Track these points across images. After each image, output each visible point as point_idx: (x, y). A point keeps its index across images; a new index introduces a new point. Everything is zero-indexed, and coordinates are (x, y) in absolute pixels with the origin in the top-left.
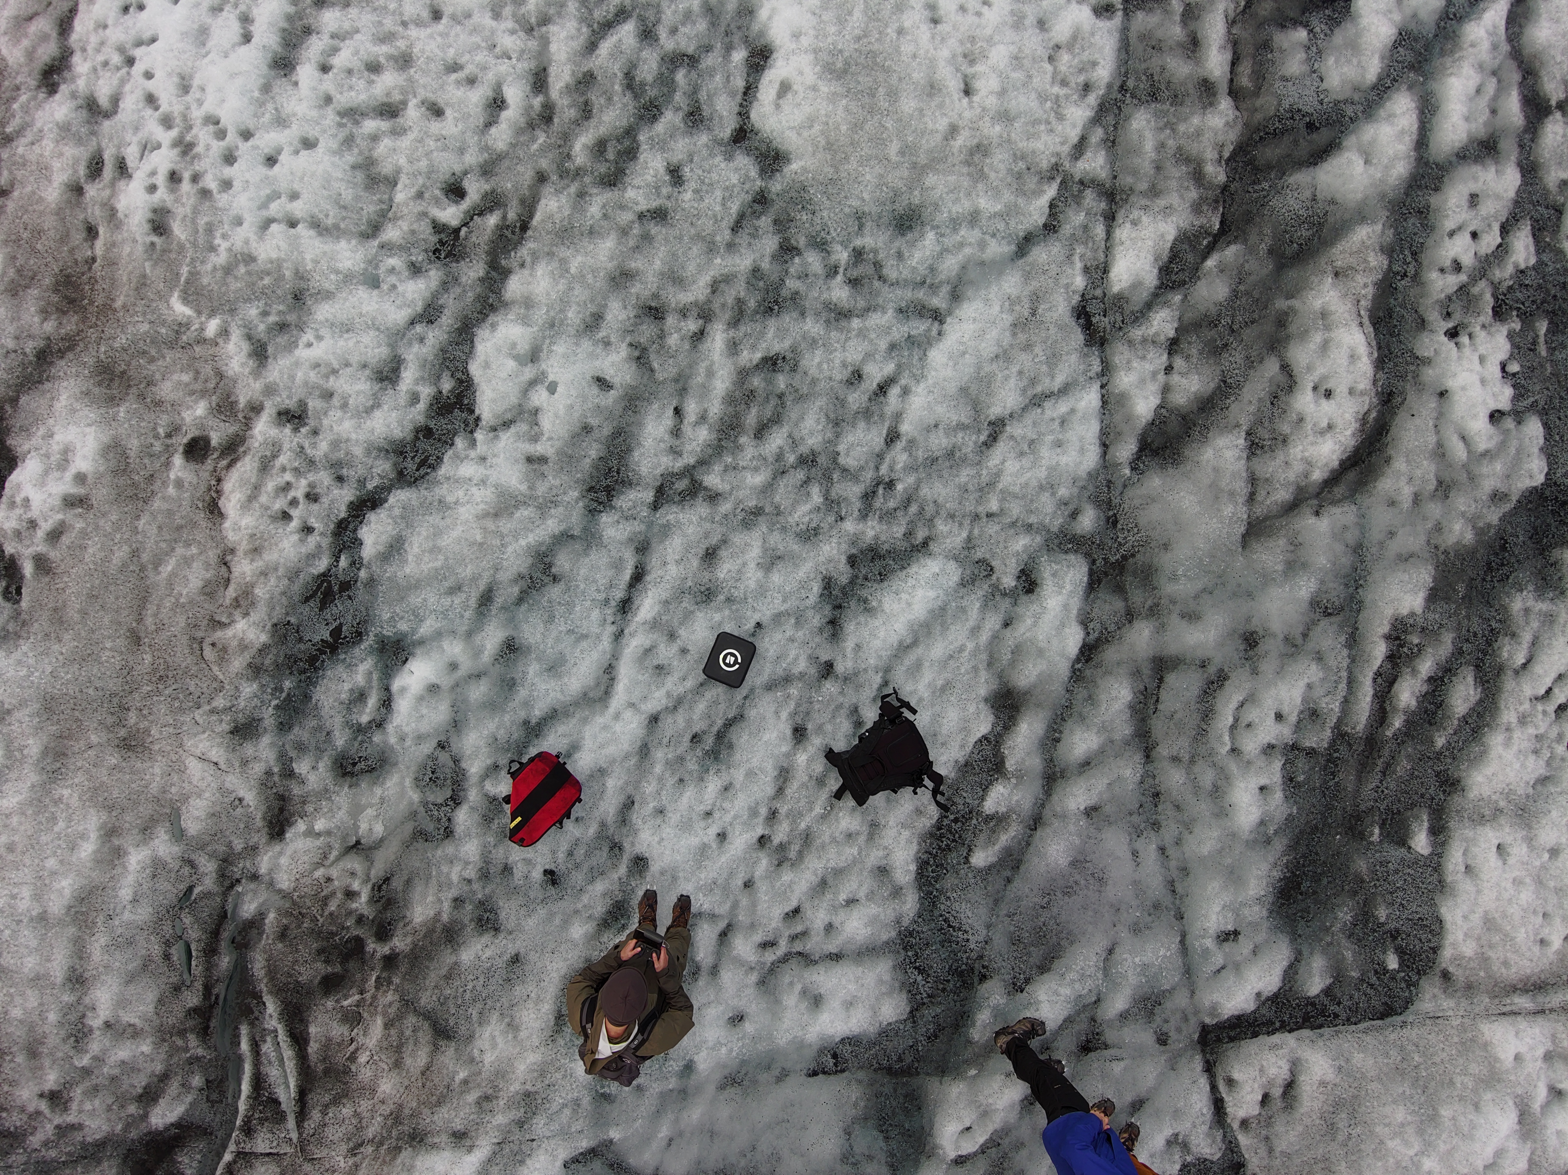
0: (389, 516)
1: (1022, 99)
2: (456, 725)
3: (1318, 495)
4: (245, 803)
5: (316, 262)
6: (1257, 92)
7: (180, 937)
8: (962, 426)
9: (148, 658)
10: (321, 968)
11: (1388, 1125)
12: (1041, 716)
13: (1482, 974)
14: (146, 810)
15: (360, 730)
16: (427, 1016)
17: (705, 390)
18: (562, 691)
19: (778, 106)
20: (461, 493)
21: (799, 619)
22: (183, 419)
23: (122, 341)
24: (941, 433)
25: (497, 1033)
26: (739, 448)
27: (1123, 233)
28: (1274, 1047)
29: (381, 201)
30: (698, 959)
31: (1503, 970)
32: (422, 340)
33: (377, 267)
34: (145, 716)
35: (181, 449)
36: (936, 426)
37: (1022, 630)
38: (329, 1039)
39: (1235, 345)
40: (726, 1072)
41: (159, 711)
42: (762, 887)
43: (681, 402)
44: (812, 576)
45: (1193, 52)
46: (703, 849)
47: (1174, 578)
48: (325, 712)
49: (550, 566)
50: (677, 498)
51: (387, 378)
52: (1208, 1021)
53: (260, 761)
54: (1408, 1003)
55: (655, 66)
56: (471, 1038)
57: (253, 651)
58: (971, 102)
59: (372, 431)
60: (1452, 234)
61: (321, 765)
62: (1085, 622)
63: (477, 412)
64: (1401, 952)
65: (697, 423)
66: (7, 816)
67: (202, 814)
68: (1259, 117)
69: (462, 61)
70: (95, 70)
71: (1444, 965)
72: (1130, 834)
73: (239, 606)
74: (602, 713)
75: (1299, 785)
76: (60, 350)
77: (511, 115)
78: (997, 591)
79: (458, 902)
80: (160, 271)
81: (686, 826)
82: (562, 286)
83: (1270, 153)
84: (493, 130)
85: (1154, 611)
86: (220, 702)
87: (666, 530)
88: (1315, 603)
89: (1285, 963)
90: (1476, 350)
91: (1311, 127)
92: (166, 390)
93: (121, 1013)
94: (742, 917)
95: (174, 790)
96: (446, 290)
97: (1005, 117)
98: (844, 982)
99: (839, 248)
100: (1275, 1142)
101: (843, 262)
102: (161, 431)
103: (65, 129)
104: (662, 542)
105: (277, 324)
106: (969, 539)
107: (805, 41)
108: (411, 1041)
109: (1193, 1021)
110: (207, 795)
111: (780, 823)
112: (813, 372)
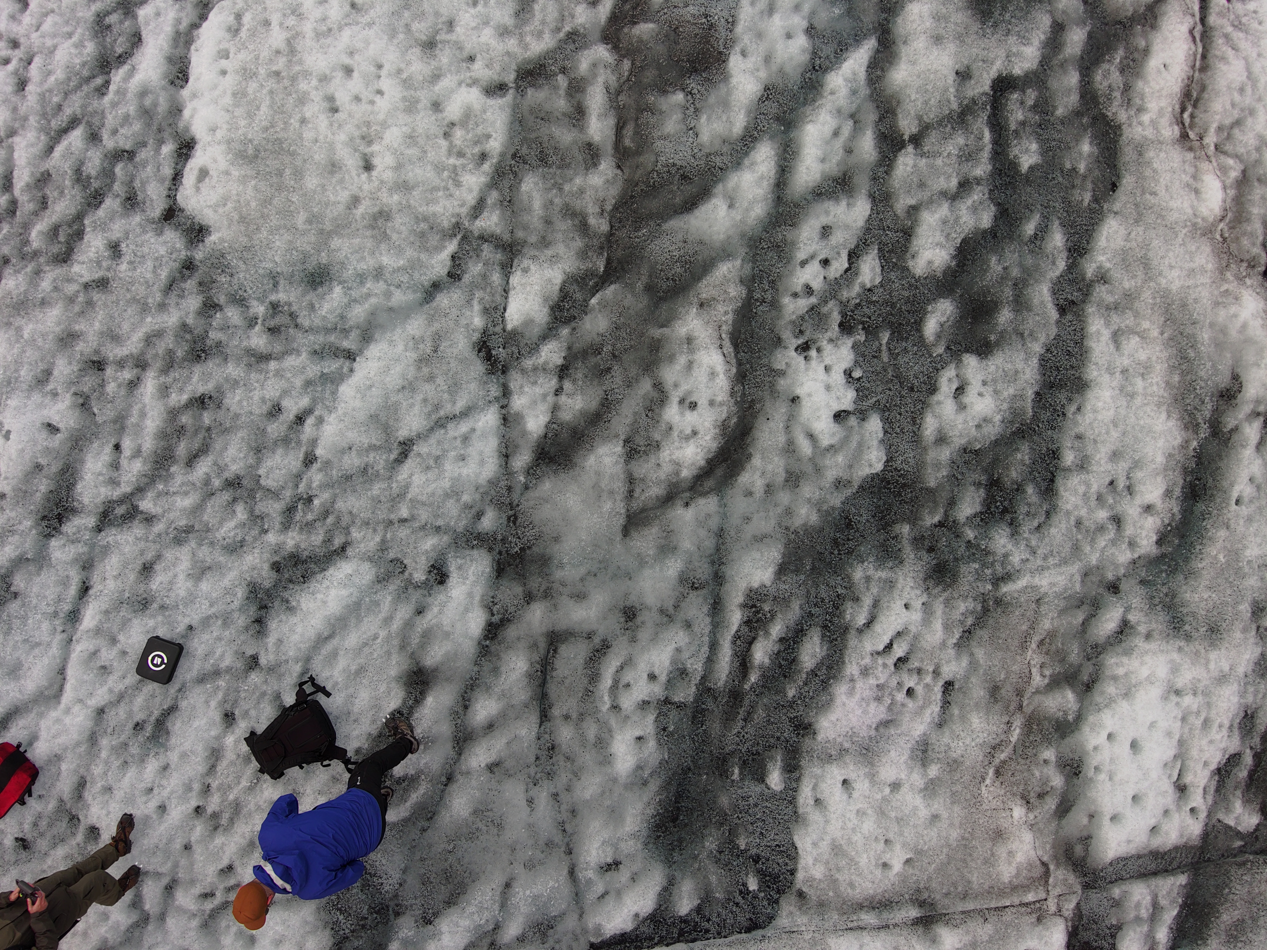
1: (418, 171)
3: (692, 488)
6: (639, 151)
8: (372, 448)
12: (449, 689)
13: (831, 894)
17: (139, 429)
18: (20, 691)
19: (198, 189)
21: (227, 621)
24: (354, 454)
31: (850, 891)
36: (349, 448)
37: (429, 618)
39: (616, 368)
42: (198, 849)
43: (119, 439)
45: (578, 120)
46: (145, 820)
47: (561, 566)
49: (10, 585)
50: (117, 522)
52: (595, 939)
55: (98, 162)
58: (370, 176)
60: (803, 263)
62: (489, 605)
64: (761, 875)
65: (132, 457)
68: (640, 172)
71: (799, 886)
72: (527, 784)
74: (56, 708)
78: (409, 585)
81: (131, 801)
82: (16, 350)
85: (547, 594)
87: (106, 550)
88: (683, 580)
89: (659, 888)
90: (822, 361)
91: (685, 178)
94: (183, 874)
97: (403, 187)
99: (254, 303)
101: (261, 315)
104: (102, 560)
106: (383, 541)
107: (219, 134)
109: (582, 940)
111: (213, 795)
112: (234, 408)
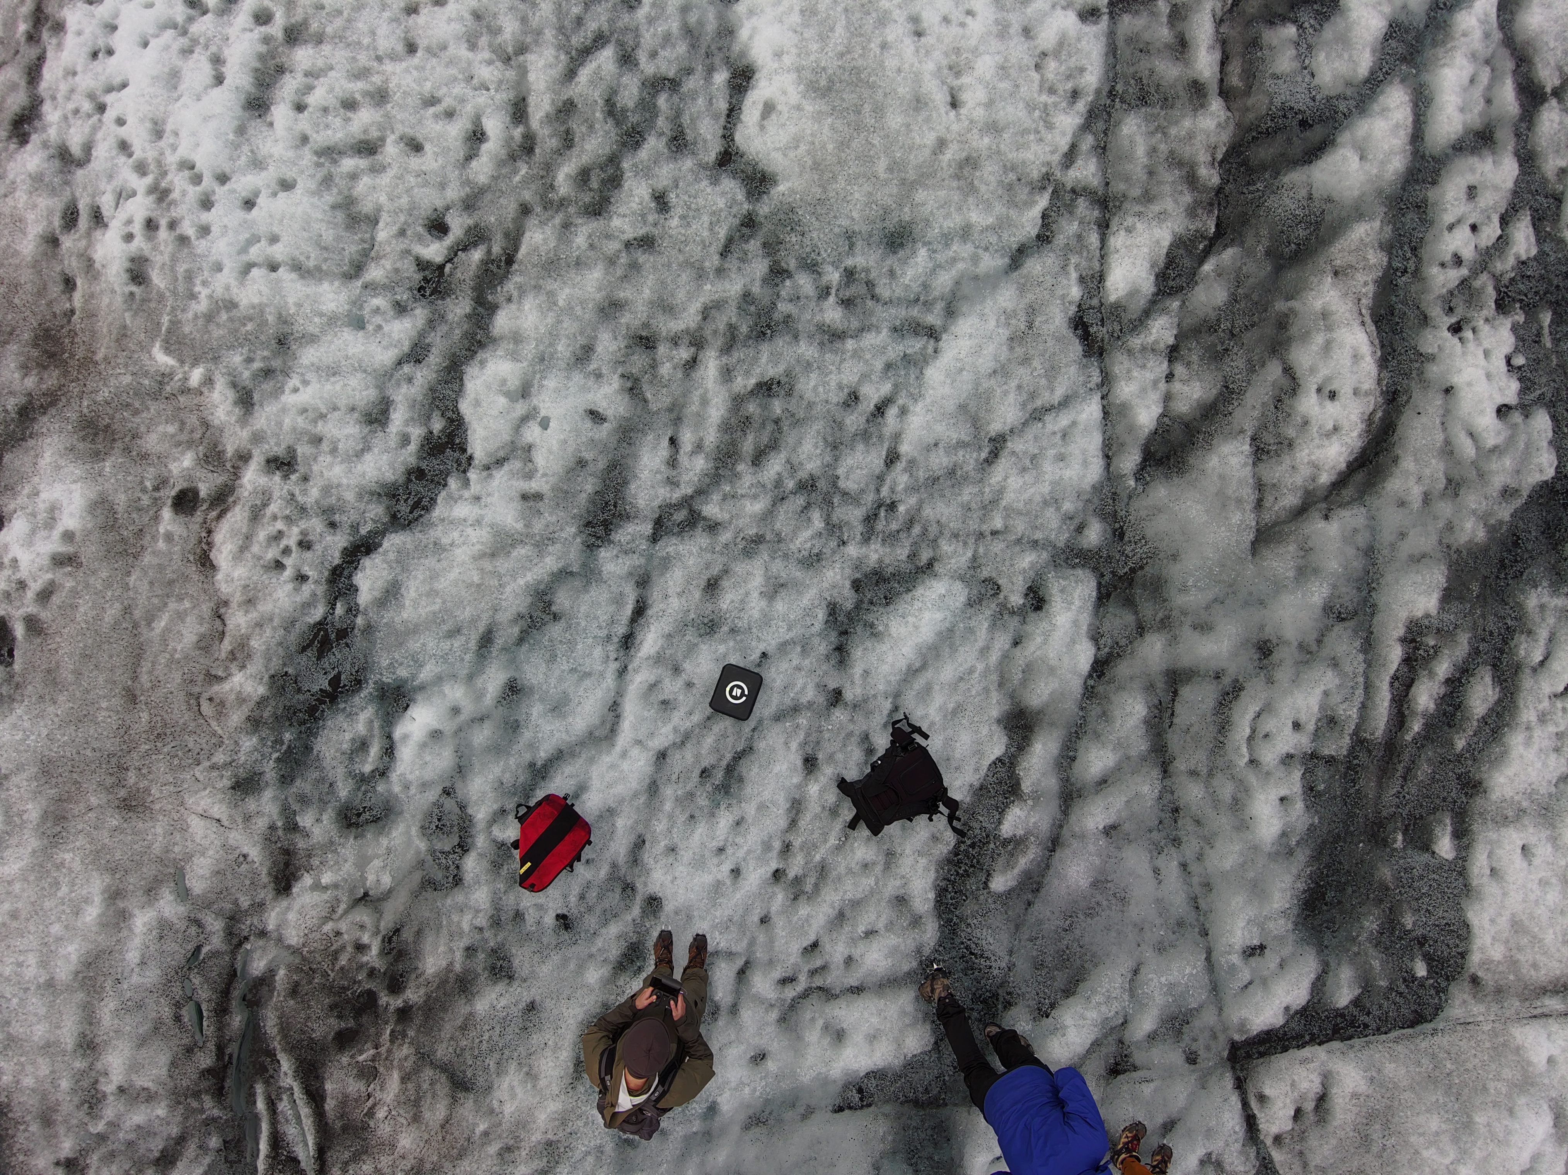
0: (384, 561)
1: (1010, 109)
2: (461, 770)
3: (1326, 498)
4: (249, 859)
5: (299, 305)
6: (1248, 91)
7: (190, 998)
8: (962, 444)
9: (145, 716)
10: (334, 1024)
11: (1423, 1134)
12: (1055, 735)
13: (1511, 977)
14: (150, 871)
15: (363, 780)
16: (444, 1068)
17: (700, 418)
18: (567, 731)
19: (762, 128)
20: (456, 534)
21: (806, 648)
22: (170, 471)
23: (104, 394)
24: (941, 451)
25: (516, 1083)
26: (737, 476)
27: (1118, 240)
28: (1304, 1061)
29: (363, 241)
30: (717, 998)
31: (1533, 972)
32: (410, 380)
33: (361, 308)
34: (144, 776)
35: (169, 502)
36: (936, 445)
37: (1031, 649)
38: (346, 1096)
39: (1235, 350)
40: (751, 1112)
41: (158, 769)
42: (779, 922)
43: (677, 431)
44: (816, 602)
45: (1182, 53)
46: (718, 886)
47: (1184, 589)
48: (327, 762)
49: (550, 604)
50: (676, 529)
51: (377, 421)
52: (1237, 1037)
53: (263, 815)
54: (1438, 1009)
55: (635, 91)
56: (489, 1089)
57: (252, 704)
58: (958, 115)
59: (363, 475)
60: (1451, 228)
61: (325, 817)
62: (1095, 637)
63: (469, 451)
64: (1429, 959)
65: (693, 453)
66: (9, 883)
67: (207, 872)
68: (1251, 116)
69: (440, 94)
70: (66, 118)
71: (1472, 970)
72: (1150, 852)
73: (235, 659)
74: (609, 752)
75: (1319, 795)
76: (42, 406)
77: (492, 147)
78: (1004, 610)
79: (470, 951)
80: (140, 321)
81: (699, 863)
82: (550, 320)
83: (1263, 153)
84: (474, 164)
85: (1165, 624)
86: (220, 757)
87: (666, 563)
88: (1328, 609)
89: (1313, 976)
90: (1480, 344)
91: (1304, 124)
92: (152, 442)
93: (134, 1077)
94: (760, 954)
95: (177, 849)
96: (433, 328)
97: (993, 128)
98: (866, 1015)
99: (830, 269)
100: (1309, 1156)
101: (835, 283)
102: (148, 484)
103: (37, 179)
104: (662, 574)
105: (262, 370)
106: (974, 558)
107: (787, 60)
108: (429, 1095)
109: (1222, 1038)
110: (211, 853)
111: (795, 856)
112: (809, 395)
